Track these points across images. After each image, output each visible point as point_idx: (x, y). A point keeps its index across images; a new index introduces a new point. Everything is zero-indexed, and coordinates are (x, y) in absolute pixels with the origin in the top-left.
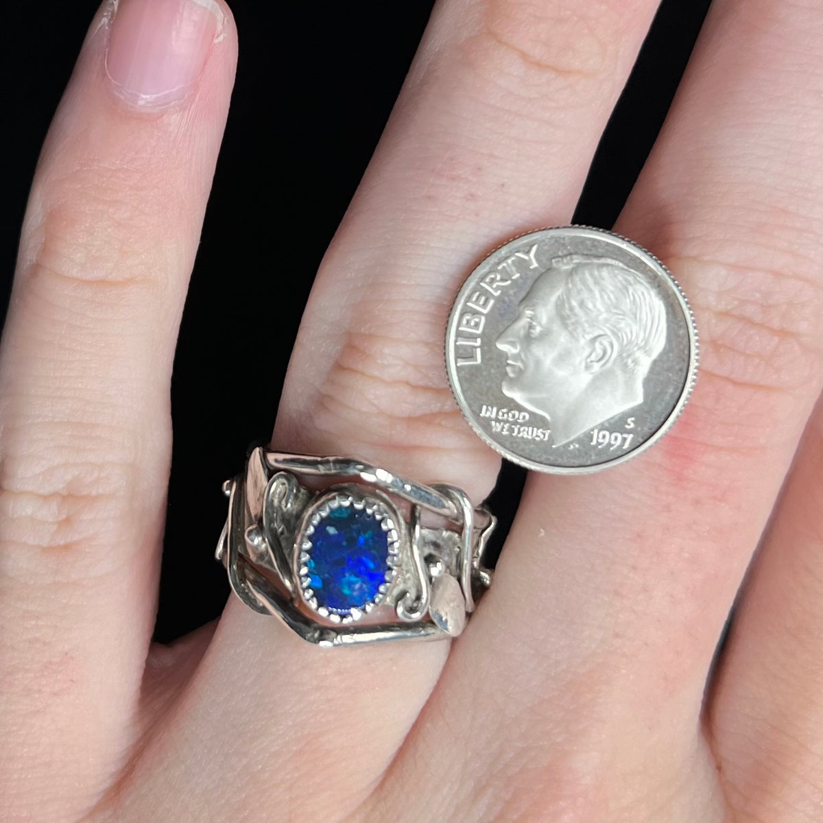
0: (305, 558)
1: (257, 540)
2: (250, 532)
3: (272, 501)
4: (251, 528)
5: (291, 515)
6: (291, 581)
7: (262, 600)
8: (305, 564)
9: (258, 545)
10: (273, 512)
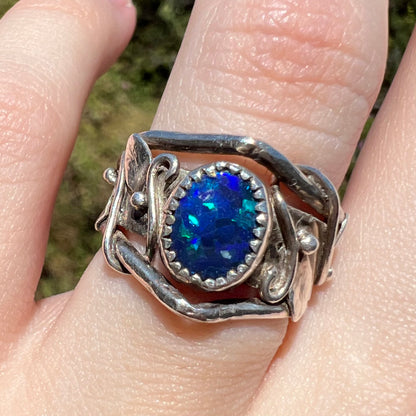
0: (258, 231)
1: (307, 240)
2: (314, 248)
3: (286, 275)
4: (311, 253)
5: (270, 262)
6: (276, 201)
7: (309, 180)
8: (258, 225)
9: (306, 235)
10: (287, 264)
